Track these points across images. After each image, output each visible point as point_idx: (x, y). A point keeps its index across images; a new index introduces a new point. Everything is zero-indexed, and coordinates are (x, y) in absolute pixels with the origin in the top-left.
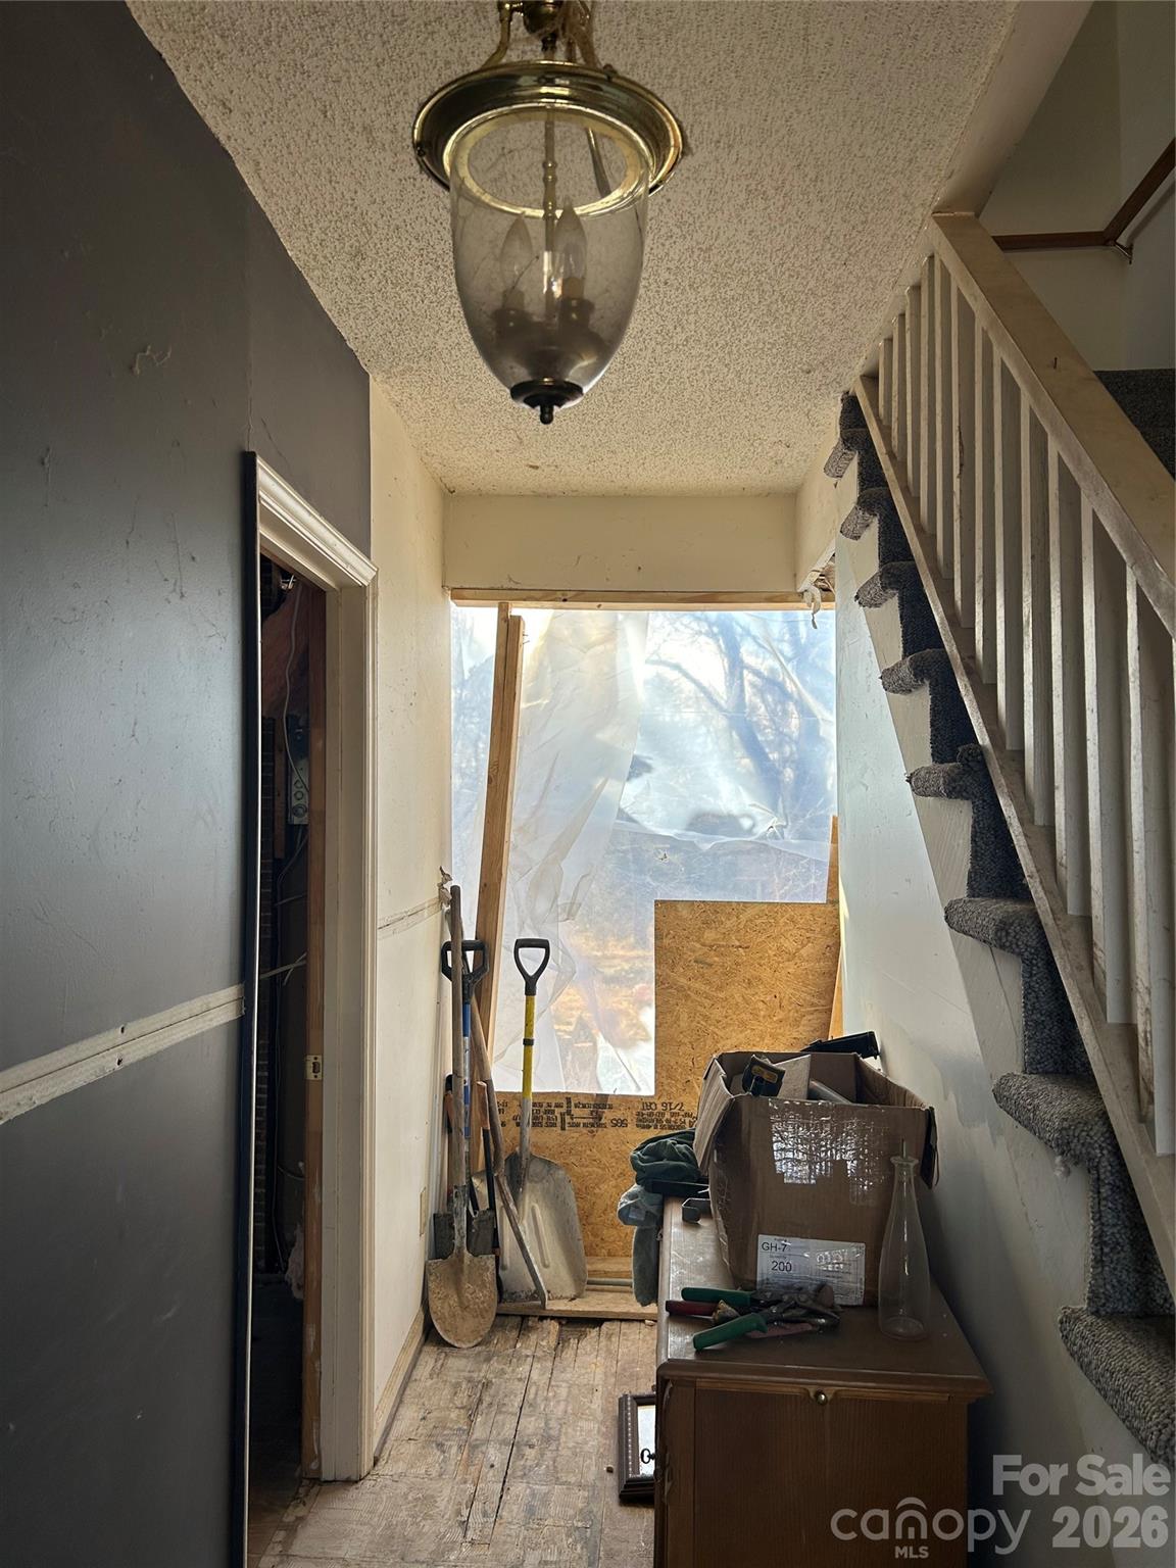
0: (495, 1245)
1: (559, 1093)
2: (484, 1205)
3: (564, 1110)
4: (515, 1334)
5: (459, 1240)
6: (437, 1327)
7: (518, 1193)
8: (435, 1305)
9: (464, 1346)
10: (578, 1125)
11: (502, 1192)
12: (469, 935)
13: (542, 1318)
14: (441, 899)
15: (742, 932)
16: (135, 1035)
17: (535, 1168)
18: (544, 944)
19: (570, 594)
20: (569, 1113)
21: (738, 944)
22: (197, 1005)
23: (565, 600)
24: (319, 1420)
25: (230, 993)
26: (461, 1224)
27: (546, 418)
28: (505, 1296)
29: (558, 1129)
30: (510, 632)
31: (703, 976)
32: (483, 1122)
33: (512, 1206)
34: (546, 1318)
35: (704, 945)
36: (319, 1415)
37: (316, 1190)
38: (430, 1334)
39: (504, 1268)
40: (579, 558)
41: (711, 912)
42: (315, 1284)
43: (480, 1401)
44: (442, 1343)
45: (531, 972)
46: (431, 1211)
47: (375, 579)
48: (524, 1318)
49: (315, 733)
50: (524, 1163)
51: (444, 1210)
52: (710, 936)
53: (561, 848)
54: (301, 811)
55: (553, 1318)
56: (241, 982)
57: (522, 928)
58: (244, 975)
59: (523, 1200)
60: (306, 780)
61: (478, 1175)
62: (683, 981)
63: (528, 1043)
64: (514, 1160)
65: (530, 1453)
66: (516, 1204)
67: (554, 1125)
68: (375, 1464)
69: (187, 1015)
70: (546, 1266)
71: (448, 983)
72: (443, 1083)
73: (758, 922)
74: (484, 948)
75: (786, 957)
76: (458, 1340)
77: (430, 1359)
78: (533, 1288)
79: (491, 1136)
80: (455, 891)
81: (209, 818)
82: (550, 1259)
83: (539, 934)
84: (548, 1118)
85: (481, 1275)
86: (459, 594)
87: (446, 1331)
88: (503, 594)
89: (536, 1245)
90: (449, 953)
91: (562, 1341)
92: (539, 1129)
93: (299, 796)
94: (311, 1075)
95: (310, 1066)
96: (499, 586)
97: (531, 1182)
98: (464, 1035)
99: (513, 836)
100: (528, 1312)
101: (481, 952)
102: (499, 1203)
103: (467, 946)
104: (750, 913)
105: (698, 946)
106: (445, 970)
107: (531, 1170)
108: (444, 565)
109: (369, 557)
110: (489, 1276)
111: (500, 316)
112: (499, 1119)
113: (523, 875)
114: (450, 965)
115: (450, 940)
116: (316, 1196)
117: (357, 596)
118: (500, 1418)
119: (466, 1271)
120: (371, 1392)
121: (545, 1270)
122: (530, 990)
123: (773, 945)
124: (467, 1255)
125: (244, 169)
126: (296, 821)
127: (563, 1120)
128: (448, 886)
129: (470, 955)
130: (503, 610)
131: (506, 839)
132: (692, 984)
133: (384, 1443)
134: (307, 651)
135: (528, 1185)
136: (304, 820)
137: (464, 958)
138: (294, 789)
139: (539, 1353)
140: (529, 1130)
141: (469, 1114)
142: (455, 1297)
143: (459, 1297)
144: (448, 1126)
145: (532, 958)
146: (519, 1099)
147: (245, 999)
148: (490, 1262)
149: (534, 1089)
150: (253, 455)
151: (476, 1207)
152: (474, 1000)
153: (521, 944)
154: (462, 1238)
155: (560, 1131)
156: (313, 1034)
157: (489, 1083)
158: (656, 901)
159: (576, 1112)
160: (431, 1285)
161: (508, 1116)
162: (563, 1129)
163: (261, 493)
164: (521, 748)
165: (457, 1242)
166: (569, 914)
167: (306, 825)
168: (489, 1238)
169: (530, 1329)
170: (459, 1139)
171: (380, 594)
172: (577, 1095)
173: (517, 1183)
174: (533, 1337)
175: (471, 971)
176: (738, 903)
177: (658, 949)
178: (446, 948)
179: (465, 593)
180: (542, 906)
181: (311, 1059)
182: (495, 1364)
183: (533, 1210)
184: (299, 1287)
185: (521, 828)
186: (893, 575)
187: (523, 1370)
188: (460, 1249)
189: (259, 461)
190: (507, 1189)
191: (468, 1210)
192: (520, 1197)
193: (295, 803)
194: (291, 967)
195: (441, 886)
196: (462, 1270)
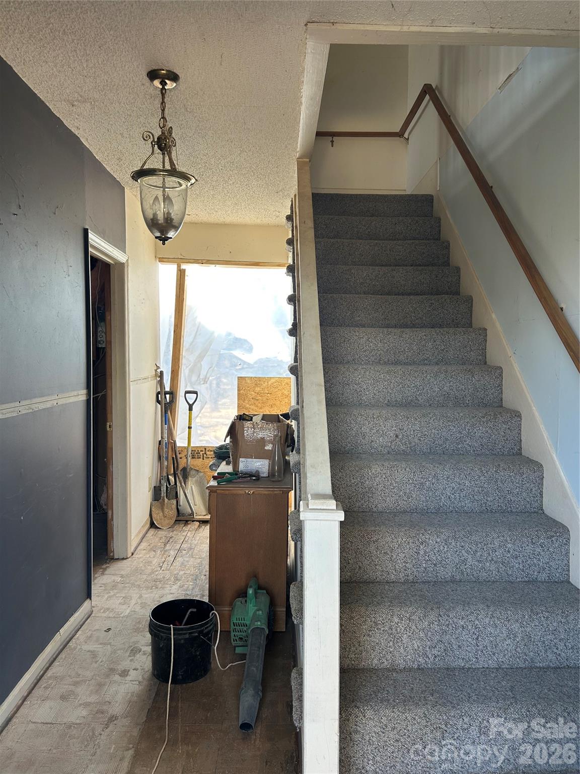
0: (176, 496)
1: (202, 446)
2: (172, 483)
3: (203, 452)
4: (183, 525)
5: (163, 494)
6: (155, 523)
7: (186, 481)
8: (154, 516)
9: (165, 528)
10: (209, 458)
11: (179, 478)
12: (167, 389)
13: (193, 521)
14: (156, 375)
15: (269, 388)
16: (61, 397)
17: (193, 472)
18: (196, 393)
19: (204, 261)
20: (205, 453)
21: (267, 392)
22: (75, 393)
23: (202, 263)
24: (113, 540)
25: (85, 392)
26: (164, 489)
27: (164, 244)
28: (180, 515)
29: (201, 459)
30: (181, 275)
31: (255, 404)
32: (173, 455)
33: (183, 484)
34: (195, 521)
35: (256, 393)
36: (113, 538)
37: (111, 466)
38: (152, 525)
39: (180, 506)
40: (208, 248)
41: (258, 381)
42: (111, 497)
43: (169, 541)
44: (157, 528)
45: (191, 403)
46: (153, 485)
47: (127, 260)
48: (187, 521)
49: (107, 314)
50: (188, 470)
51: (158, 485)
52: (258, 389)
53: (201, 357)
54: (102, 342)
55: (197, 521)
56: (87, 389)
57: (186, 387)
58: (88, 387)
59: (188, 483)
60: (104, 330)
61: (171, 475)
62: (248, 406)
63: (190, 428)
64: (184, 470)
65: (184, 552)
66: (185, 484)
67: (200, 458)
68: (132, 555)
69: (73, 395)
70: (195, 505)
71: (159, 406)
72: (158, 443)
73: (275, 384)
74: (172, 393)
75: (284, 396)
76: (162, 527)
77: (152, 531)
78: (191, 512)
79: (175, 460)
80: (162, 373)
81: (77, 340)
82: (197, 503)
83: (193, 388)
84: (198, 456)
85: (171, 506)
86: (162, 260)
87: (158, 524)
88: (179, 260)
89: (192, 498)
90: (159, 395)
91: (199, 526)
92: (194, 459)
93: (101, 336)
94: (108, 429)
95: (108, 426)
96: (177, 257)
97: (191, 477)
98: (165, 424)
99: (184, 352)
100: (188, 519)
101: (171, 395)
102: (178, 484)
103: (166, 393)
104: (273, 381)
105: (253, 393)
106: (158, 401)
107: (191, 473)
108: (156, 249)
109: (125, 253)
110: (174, 506)
111: (152, 220)
112: (179, 456)
113: (187, 367)
114: (160, 399)
115: (160, 390)
116: (111, 468)
117: (121, 266)
118: (175, 545)
119: (166, 505)
120: (131, 536)
121: (195, 507)
122: (191, 409)
123: (280, 392)
124: (166, 500)
125: (83, 140)
126: (100, 346)
127: (203, 456)
128: (159, 371)
129: (168, 396)
130: (179, 266)
131: (181, 353)
132: (251, 407)
133: (135, 550)
134: (104, 284)
135: (190, 479)
136: (104, 346)
137: (165, 397)
138: (99, 334)
139: (191, 529)
140: (189, 459)
141: (167, 452)
142: (162, 514)
143: (163, 513)
144: (160, 457)
145: (191, 398)
146: (187, 448)
147: (89, 394)
148: (174, 502)
149: (192, 445)
150: (88, 229)
151: (170, 484)
152: (169, 412)
153: (187, 392)
154: (164, 493)
155: (202, 460)
156: (109, 415)
157: (175, 442)
158: (238, 377)
159: (207, 453)
160: (153, 509)
161: (182, 455)
162: (203, 459)
163: (90, 240)
164: (187, 319)
165: (162, 495)
166: (205, 381)
167: (105, 348)
168: (174, 494)
169: (188, 524)
170: (163, 460)
171: (130, 264)
172: (208, 447)
173: (185, 477)
174: (189, 526)
175: (168, 401)
176: (268, 378)
177: (239, 394)
178: (158, 393)
179: (164, 260)
180: (194, 378)
181: (108, 424)
182: (175, 532)
183: (192, 487)
184: (105, 505)
185: (187, 349)
186: (290, 268)
187: (185, 534)
188: (163, 497)
189: (89, 231)
190: (181, 478)
191: (167, 485)
192: (187, 482)
193: (99, 339)
194: (101, 394)
195: (156, 370)
196: (164, 504)
